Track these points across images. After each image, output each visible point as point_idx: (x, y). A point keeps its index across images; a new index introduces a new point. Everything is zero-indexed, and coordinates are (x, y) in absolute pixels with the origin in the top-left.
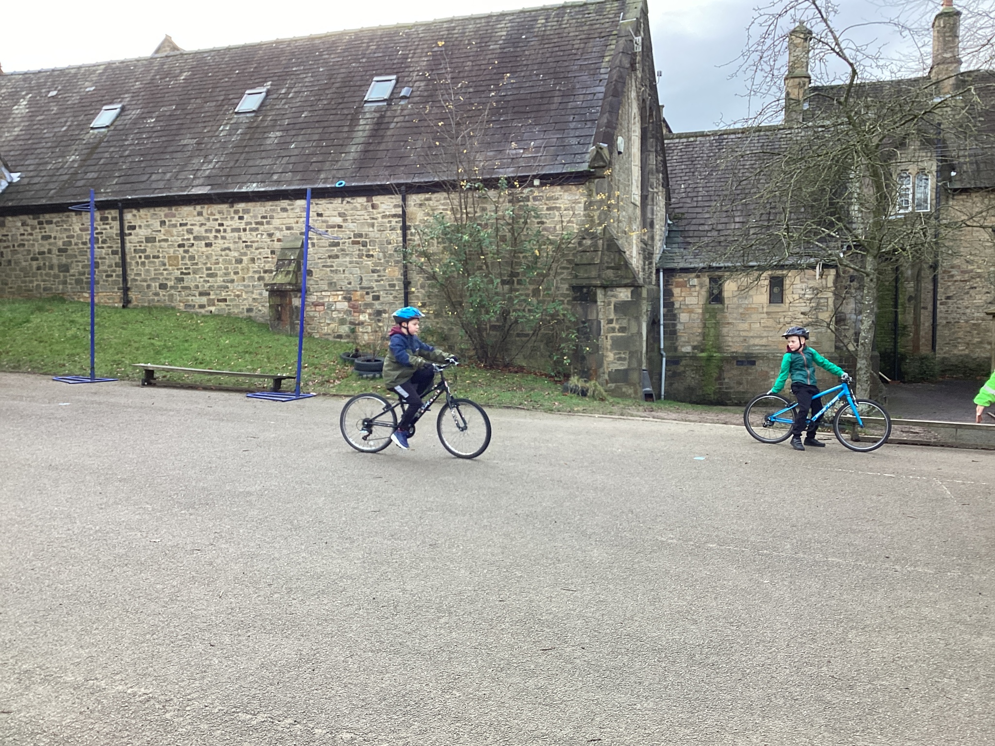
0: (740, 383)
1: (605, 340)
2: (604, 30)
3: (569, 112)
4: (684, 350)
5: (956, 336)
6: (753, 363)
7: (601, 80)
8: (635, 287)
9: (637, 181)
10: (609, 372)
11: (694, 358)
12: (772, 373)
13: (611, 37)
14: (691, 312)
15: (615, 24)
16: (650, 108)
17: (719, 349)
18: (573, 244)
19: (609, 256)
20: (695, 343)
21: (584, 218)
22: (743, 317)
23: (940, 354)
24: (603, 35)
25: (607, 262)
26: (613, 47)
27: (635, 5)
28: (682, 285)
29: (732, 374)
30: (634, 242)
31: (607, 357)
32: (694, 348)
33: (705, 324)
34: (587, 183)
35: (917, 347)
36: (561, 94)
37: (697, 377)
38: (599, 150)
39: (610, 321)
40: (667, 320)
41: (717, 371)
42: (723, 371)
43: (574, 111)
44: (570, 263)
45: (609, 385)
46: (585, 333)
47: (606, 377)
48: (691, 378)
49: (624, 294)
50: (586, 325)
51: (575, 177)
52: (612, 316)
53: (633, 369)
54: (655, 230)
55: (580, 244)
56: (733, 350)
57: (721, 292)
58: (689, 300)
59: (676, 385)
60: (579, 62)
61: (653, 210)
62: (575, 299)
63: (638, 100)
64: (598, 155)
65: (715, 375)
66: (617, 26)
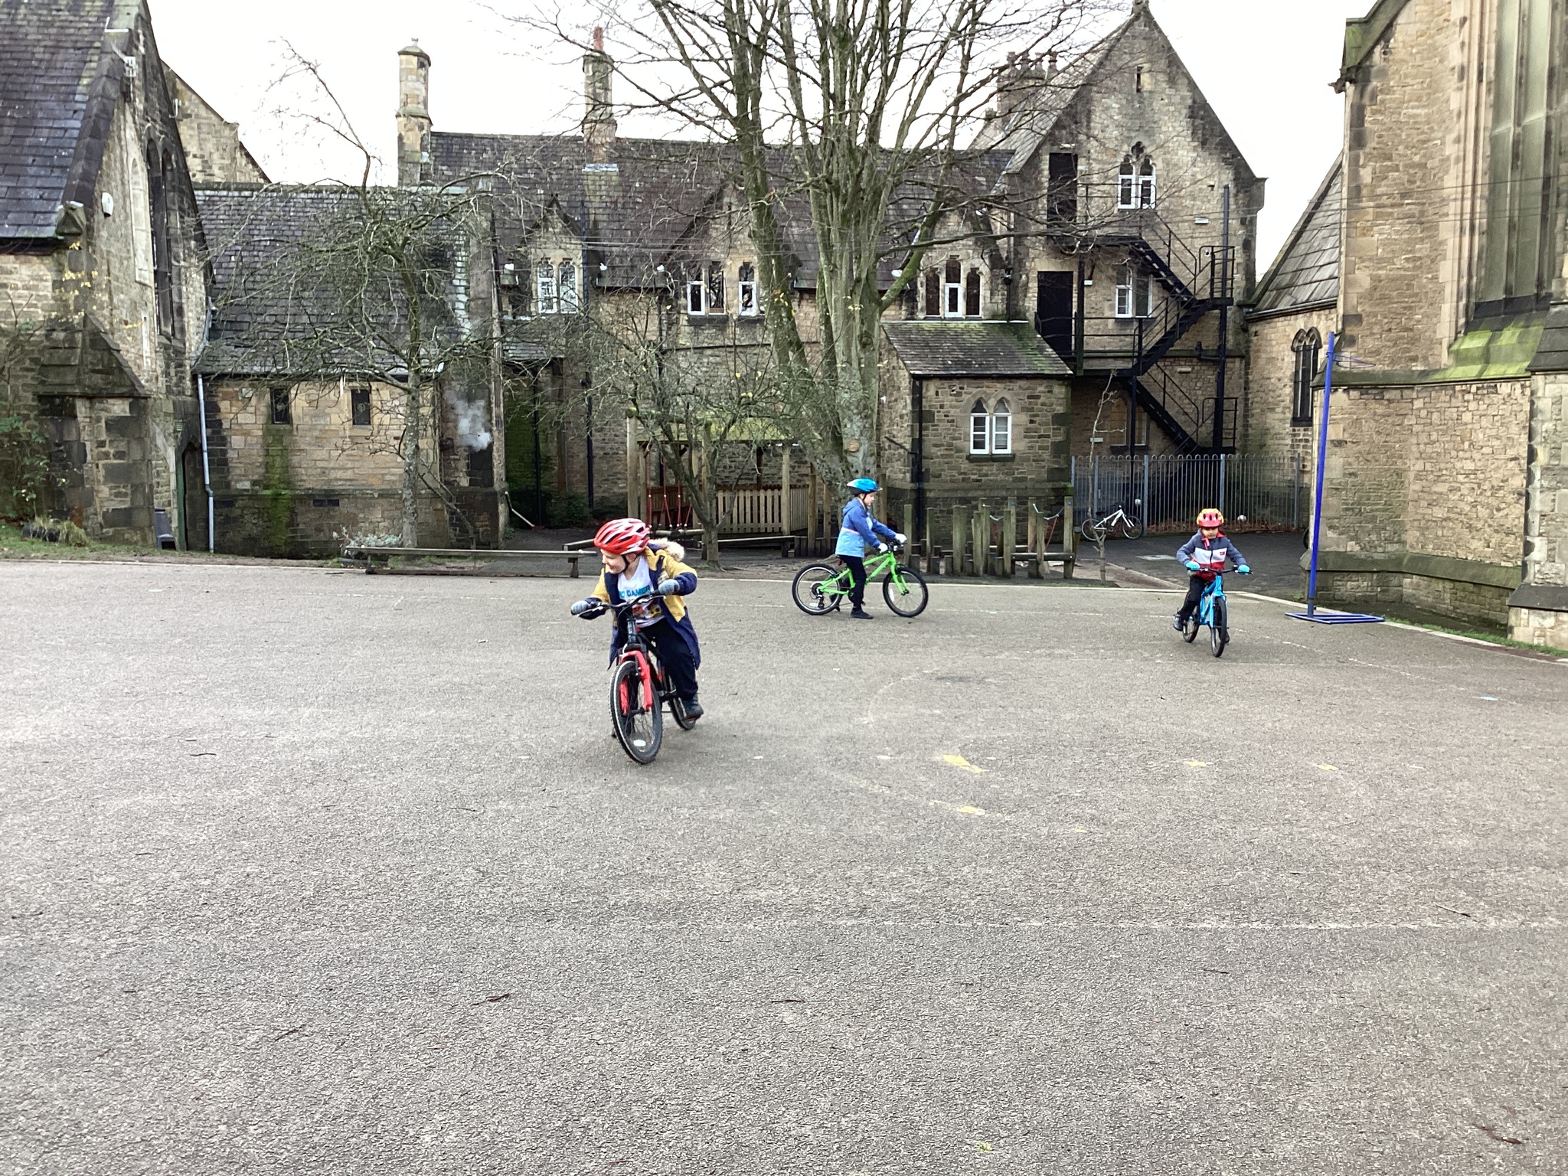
0: (319, 530)
1: (95, 470)
2: (80, 38)
3: (26, 151)
4: (239, 486)
5: (615, 470)
6: (336, 503)
7: (75, 112)
8: (137, 398)
9: (145, 252)
10: (104, 513)
11: (253, 496)
12: (362, 515)
13: (92, 51)
14: (247, 434)
15: (98, 32)
16: (165, 151)
17: (289, 484)
18: (39, 336)
19: (94, 356)
20: (256, 477)
21: (52, 302)
22: (319, 442)
23: (598, 494)
24: (79, 45)
25: (92, 363)
26: (93, 65)
27: (127, 10)
28: (232, 397)
29: (308, 518)
30: (145, 335)
31: (98, 492)
32: (254, 483)
33: (267, 450)
34: (55, 255)
35: (562, 484)
36: (14, 123)
37: (261, 523)
38: (70, 211)
39: (102, 444)
40: (212, 445)
41: (287, 513)
42: (296, 514)
43: (34, 151)
44: (36, 364)
45: (104, 530)
46: (63, 459)
47: (100, 519)
48: (252, 525)
49: (120, 408)
50: (62, 448)
51: (34, 246)
52: (104, 437)
53: (137, 508)
54: (186, 319)
55: (47, 336)
56: (308, 486)
57: (287, 410)
58: (242, 418)
59: (229, 536)
60: (42, 81)
61: (180, 291)
62: (43, 413)
63: (140, 139)
64: (69, 218)
65: (285, 520)
66: (101, 35)
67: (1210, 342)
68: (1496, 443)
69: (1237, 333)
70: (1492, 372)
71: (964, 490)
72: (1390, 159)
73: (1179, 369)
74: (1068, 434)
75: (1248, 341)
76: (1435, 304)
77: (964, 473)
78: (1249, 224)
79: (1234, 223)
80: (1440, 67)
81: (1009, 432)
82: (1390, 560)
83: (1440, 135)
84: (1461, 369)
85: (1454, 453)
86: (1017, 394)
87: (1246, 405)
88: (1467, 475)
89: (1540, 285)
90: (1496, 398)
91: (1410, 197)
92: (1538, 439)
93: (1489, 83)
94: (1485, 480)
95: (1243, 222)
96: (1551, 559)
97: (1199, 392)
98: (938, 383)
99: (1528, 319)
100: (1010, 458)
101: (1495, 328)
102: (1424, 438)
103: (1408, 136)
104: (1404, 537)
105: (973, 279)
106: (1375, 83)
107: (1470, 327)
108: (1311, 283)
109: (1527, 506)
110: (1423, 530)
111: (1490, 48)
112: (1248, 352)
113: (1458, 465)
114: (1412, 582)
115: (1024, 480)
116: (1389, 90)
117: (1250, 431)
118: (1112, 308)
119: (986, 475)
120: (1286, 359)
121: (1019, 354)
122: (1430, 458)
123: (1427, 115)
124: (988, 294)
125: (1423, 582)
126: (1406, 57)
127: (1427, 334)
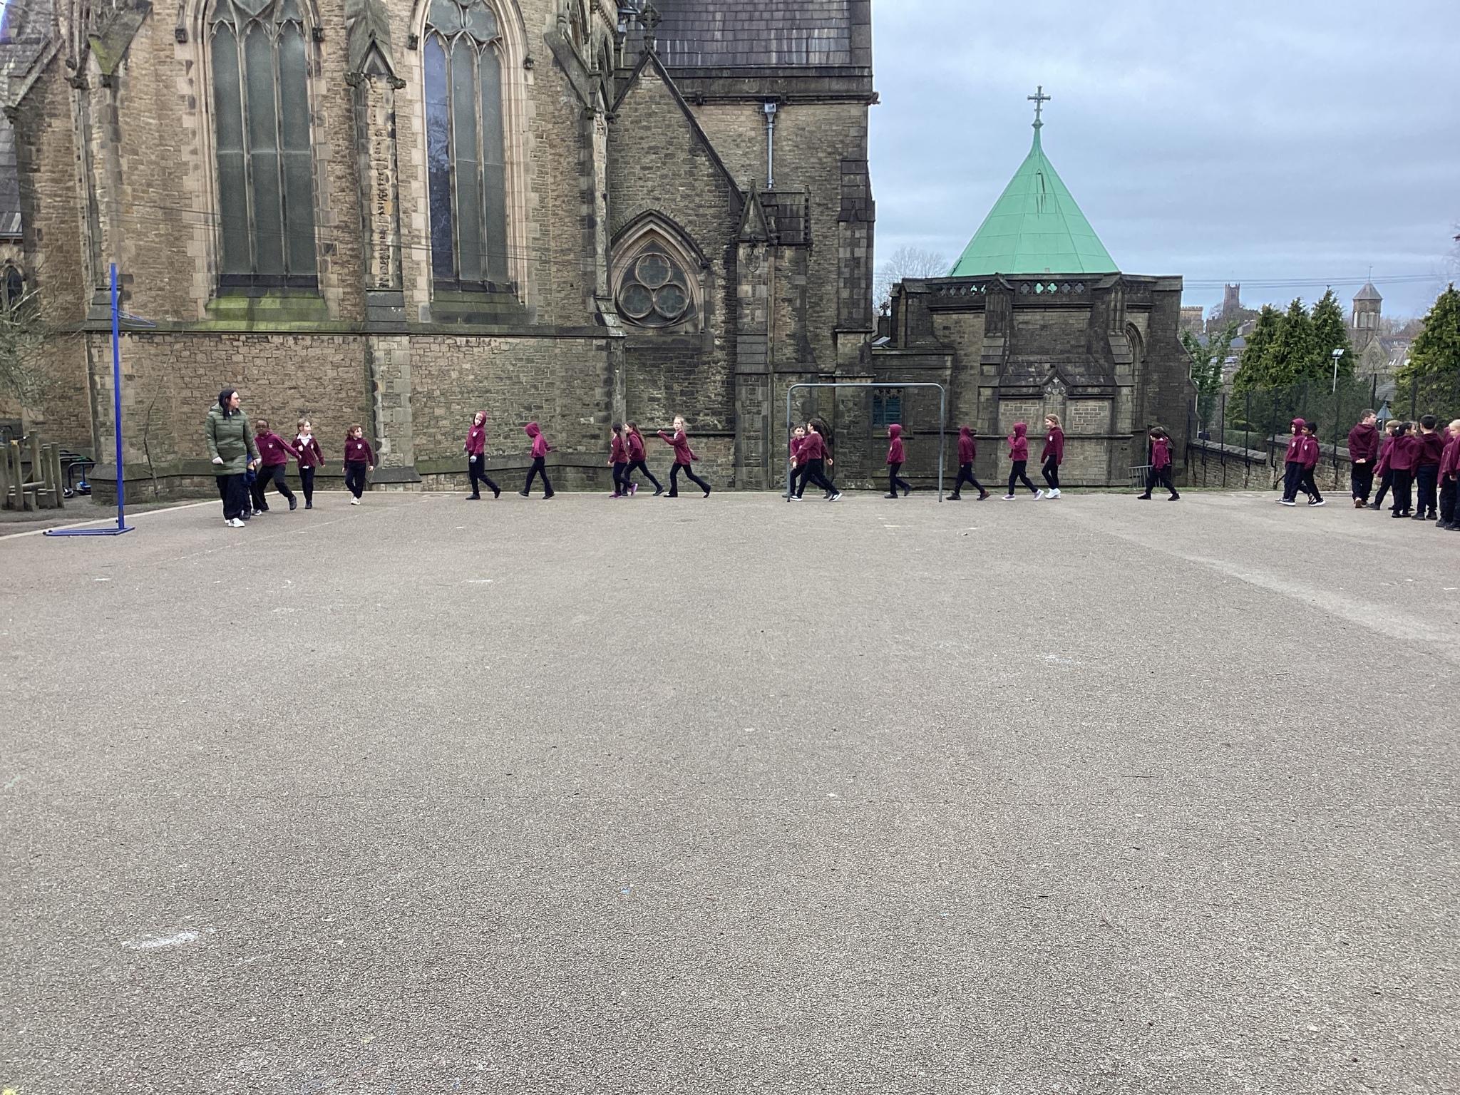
72: (137, 155)
76: (184, 272)
82: (171, 467)
84: (224, 323)
90: (268, 346)
91: (152, 187)
92: (378, 376)
93: (212, 115)
96: (393, 451)
99: (283, 293)
101: (250, 294)
103: (147, 138)
106: (121, 92)
107: (224, 293)
111: (210, 89)
116: (131, 100)
122: (199, 388)
123: (156, 125)
126: (140, 77)
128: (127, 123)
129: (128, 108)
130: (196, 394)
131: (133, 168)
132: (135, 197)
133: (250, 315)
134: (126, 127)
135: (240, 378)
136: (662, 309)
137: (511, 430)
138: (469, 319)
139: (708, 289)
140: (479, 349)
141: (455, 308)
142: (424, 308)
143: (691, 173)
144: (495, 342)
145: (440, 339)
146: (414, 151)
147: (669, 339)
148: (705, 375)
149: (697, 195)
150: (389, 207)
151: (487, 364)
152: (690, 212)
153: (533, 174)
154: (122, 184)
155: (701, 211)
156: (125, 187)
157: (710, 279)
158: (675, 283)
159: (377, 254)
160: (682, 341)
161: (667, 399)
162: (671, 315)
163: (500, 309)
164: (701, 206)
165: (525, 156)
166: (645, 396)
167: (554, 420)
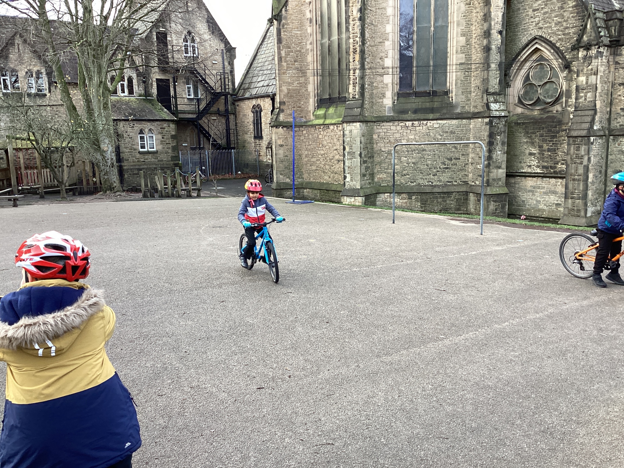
67: (222, 108)
68: (330, 145)
69: (231, 105)
70: (328, 122)
71: (138, 165)
72: (290, 48)
73: (212, 118)
74: (177, 143)
75: (235, 108)
76: (307, 99)
77: (138, 159)
78: (231, 64)
79: (226, 64)
80: (303, 18)
81: (154, 142)
82: (299, 184)
83: (305, 41)
84: (317, 120)
85: (317, 148)
86: (156, 127)
87: (237, 132)
88: (322, 155)
89: (339, 94)
90: (329, 130)
91: (297, 62)
92: (346, 143)
93: (319, 25)
94: (328, 156)
95: (229, 64)
96: (351, 180)
97: (220, 127)
98: (124, 122)
99: (337, 105)
100: (156, 152)
101: (327, 107)
102: (307, 143)
103: (295, 40)
104: (303, 176)
105: (130, 81)
106: (283, 21)
107: (319, 107)
108: (256, 88)
109: (344, 165)
110: (309, 174)
111: (319, 13)
112: (235, 112)
113: (319, 152)
114: (307, 191)
115: (162, 161)
116: (288, 24)
117: (239, 141)
118: (186, 94)
119: (147, 159)
120: (250, 115)
121: (154, 111)
122: (310, 150)
123: (300, 34)
124: (137, 87)
125: (310, 191)
126: (293, 13)
127: (306, 109)
128: (285, 35)
129: (286, 28)
130: (309, 153)
131: (287, 54)
132: (288, 68)
133: (325, 117)
134: (285, 37)
135: (321, 145)
136: (545, 97)
137: (438, 171)
138: (415, 111)
139: (568, 82)
140: (420, 128)
141: (409, 106)
142: (389, 107)
143: (562, 8)
144: (430, 123)
145: (396, 123)
146: (388, 26)
147: (545, 116)
148: (563, 138)
149: (564, 21)
150: (357, 57)
151: (424, 135)
152: (560, 33)
153: (463, 26)
154: (282, 62)
155: (567, 31)
156: (283, 63)
157: (570, 75)
158: (553, 80)
159: (351, 82)
160: (553, 117)
161: (539, 154)
162: (550, 100)
163: (436, 105)
164: (567, 28)
165: (457, 17)
166: (527, 152)
167: (467, 166)
